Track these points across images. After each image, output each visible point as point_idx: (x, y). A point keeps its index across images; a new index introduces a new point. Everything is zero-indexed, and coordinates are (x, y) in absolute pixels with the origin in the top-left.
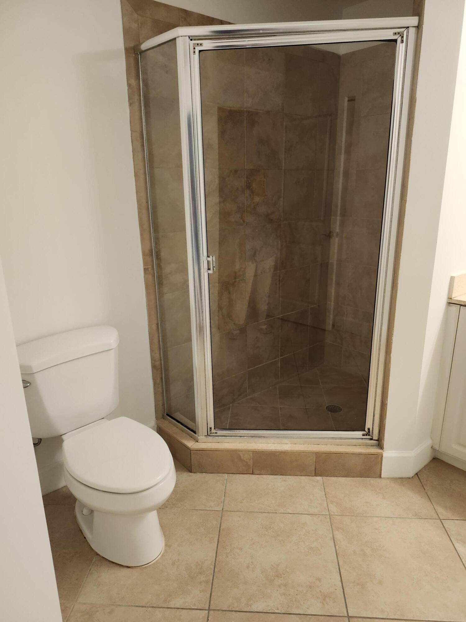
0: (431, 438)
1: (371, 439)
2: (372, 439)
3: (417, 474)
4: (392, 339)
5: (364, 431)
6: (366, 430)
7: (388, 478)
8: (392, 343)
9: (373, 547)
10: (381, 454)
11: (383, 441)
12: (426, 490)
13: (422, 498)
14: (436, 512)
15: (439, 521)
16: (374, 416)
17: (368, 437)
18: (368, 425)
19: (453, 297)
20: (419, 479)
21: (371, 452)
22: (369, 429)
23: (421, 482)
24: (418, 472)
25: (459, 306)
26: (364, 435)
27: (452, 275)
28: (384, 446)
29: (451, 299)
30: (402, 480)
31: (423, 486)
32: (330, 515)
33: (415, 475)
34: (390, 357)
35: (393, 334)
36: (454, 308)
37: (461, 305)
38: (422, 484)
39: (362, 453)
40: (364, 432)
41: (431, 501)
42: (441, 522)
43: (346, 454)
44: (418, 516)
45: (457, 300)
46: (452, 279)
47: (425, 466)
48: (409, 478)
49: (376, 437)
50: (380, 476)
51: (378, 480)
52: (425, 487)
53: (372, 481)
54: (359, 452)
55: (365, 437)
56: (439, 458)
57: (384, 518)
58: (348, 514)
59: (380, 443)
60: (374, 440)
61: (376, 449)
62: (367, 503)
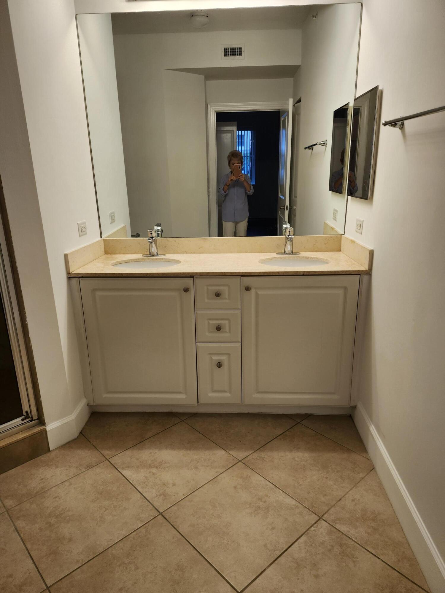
0: (85, 397)
1: (32, 421)
2: (33, 419)
3: (81, 433)
4: (26, 321)
5: (23, 415)
6: (25, 414)
7: (57, 448)
8: (27, 324)
9: (56, 514)
10: (44, 429)
11: (43, 417)
12: (91, 442)
13: (89, 450)
14: (103, 455)
15: (107, 461)
16: (28, 397)
17: (28, 420)
18: (25, 408)
19: (71, 272)
20: (84, 436)
21: (35, 432)
22: (27, 412)
23: (85, 437)
24: (82, 431)
25: (78, 278)
26: (23, 420)
27: (65, 253)
28: (46, 422)
29: (70, 273)
30: (69, 445)
31: (88, 440)
32: (7, 511)
33: (80, 434)
34: (29, 338)
35: (26, 316)
36: (74, 281)
37: (79, 277)
38: (87, 439)
39: (26, 437)
40: (23, 417)
41: (97, 449)
42: (109, 461)
43: (10, 445)
44: (89, 467)
45: (75, 274)
46: (66, 256)
47: (86, 423)
48: (75, 439)
49: (35, 416)
50: (49, 450)
51: (48, 454)
52: (90, 440)
53: (44, 458)
54: (23, 438)
55: (25, 421)
56: (95, 411)
57: (61, 484)
58: (26, 500)
59: (41, 421)
60: (35, 420)
61: (39, 427)
62: (42, 479)
